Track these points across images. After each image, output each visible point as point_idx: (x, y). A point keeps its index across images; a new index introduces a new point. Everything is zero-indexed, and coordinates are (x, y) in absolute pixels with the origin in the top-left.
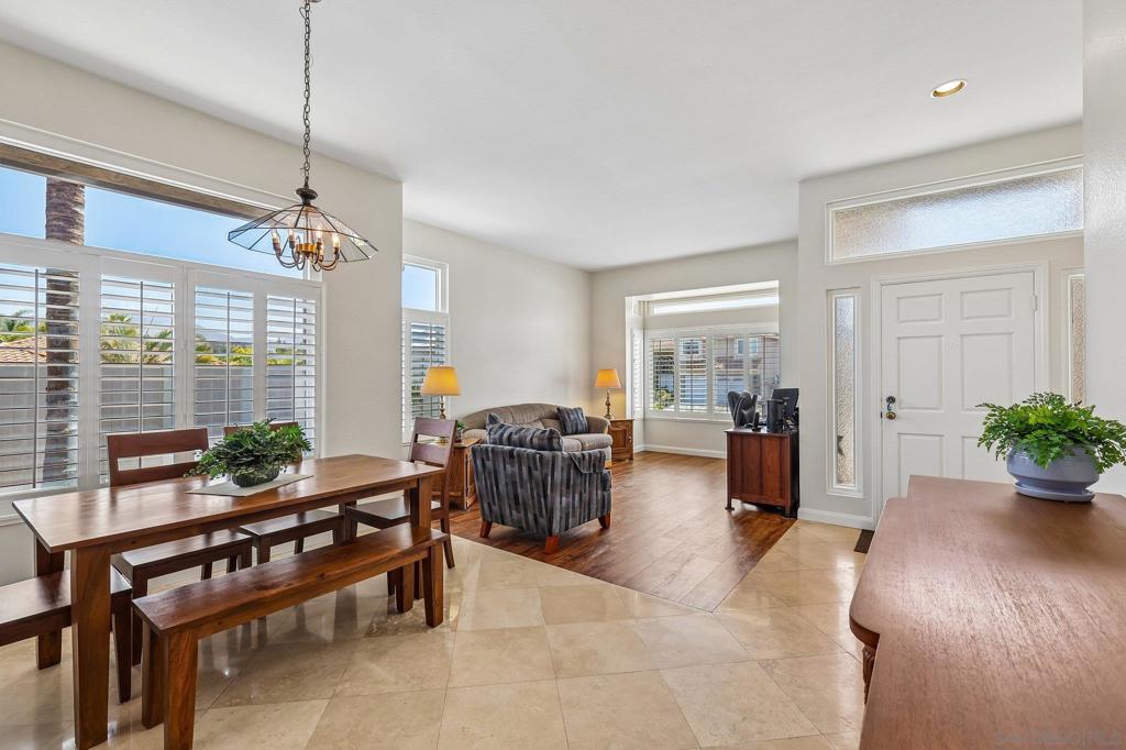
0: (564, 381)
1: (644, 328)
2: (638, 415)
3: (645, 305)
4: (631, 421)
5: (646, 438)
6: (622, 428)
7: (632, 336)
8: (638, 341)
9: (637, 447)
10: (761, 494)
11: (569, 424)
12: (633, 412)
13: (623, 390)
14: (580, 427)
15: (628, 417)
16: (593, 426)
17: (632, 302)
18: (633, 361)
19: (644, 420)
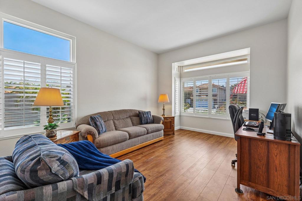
0: (145, 99)
1: (181, 77)
2: (178, 114)
3: (181, 68)
4: (174, 117)
5: (181, 123)
6: (169, 120)
7: (175, 80)
8: (178, 83)
9: (176, 128)
10: (268, 186)
11: (143, 119)
12: (175, 113)
13: (171, 103)
14: (149, 120)
15: (173, 116)
16: (155, 120)
17: (175, 66)
18: (175, 91)
19: (180, 116)
